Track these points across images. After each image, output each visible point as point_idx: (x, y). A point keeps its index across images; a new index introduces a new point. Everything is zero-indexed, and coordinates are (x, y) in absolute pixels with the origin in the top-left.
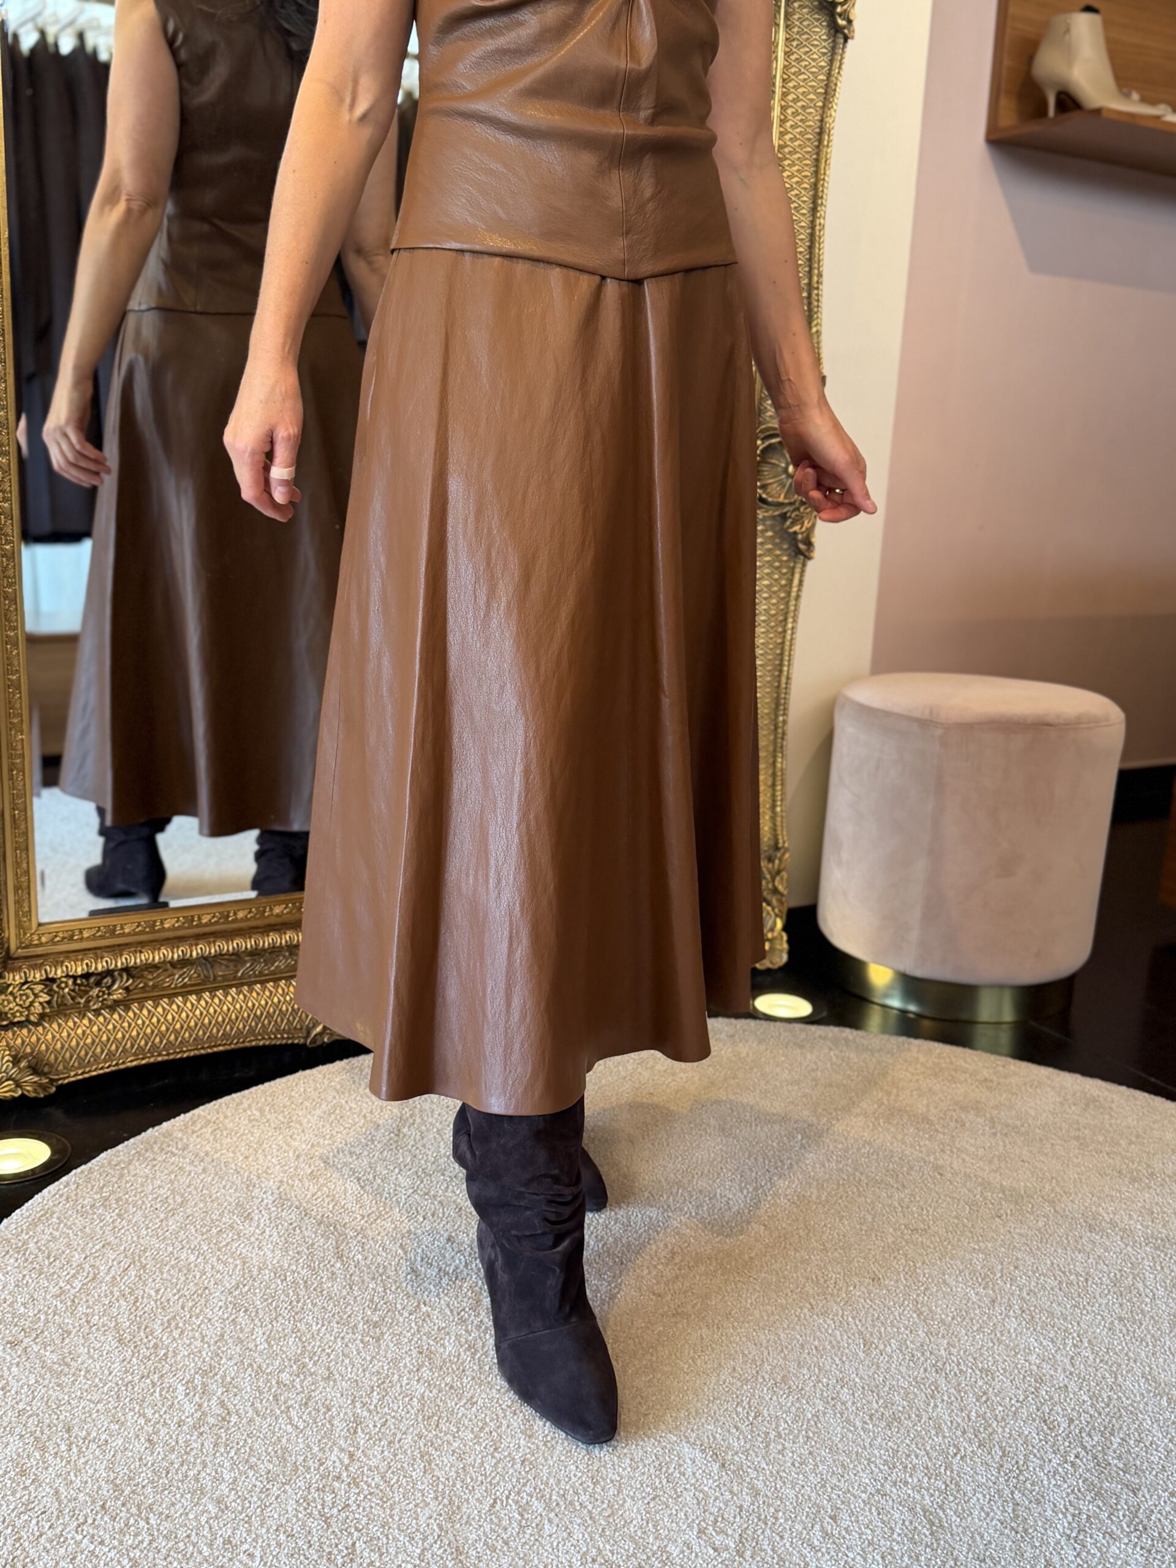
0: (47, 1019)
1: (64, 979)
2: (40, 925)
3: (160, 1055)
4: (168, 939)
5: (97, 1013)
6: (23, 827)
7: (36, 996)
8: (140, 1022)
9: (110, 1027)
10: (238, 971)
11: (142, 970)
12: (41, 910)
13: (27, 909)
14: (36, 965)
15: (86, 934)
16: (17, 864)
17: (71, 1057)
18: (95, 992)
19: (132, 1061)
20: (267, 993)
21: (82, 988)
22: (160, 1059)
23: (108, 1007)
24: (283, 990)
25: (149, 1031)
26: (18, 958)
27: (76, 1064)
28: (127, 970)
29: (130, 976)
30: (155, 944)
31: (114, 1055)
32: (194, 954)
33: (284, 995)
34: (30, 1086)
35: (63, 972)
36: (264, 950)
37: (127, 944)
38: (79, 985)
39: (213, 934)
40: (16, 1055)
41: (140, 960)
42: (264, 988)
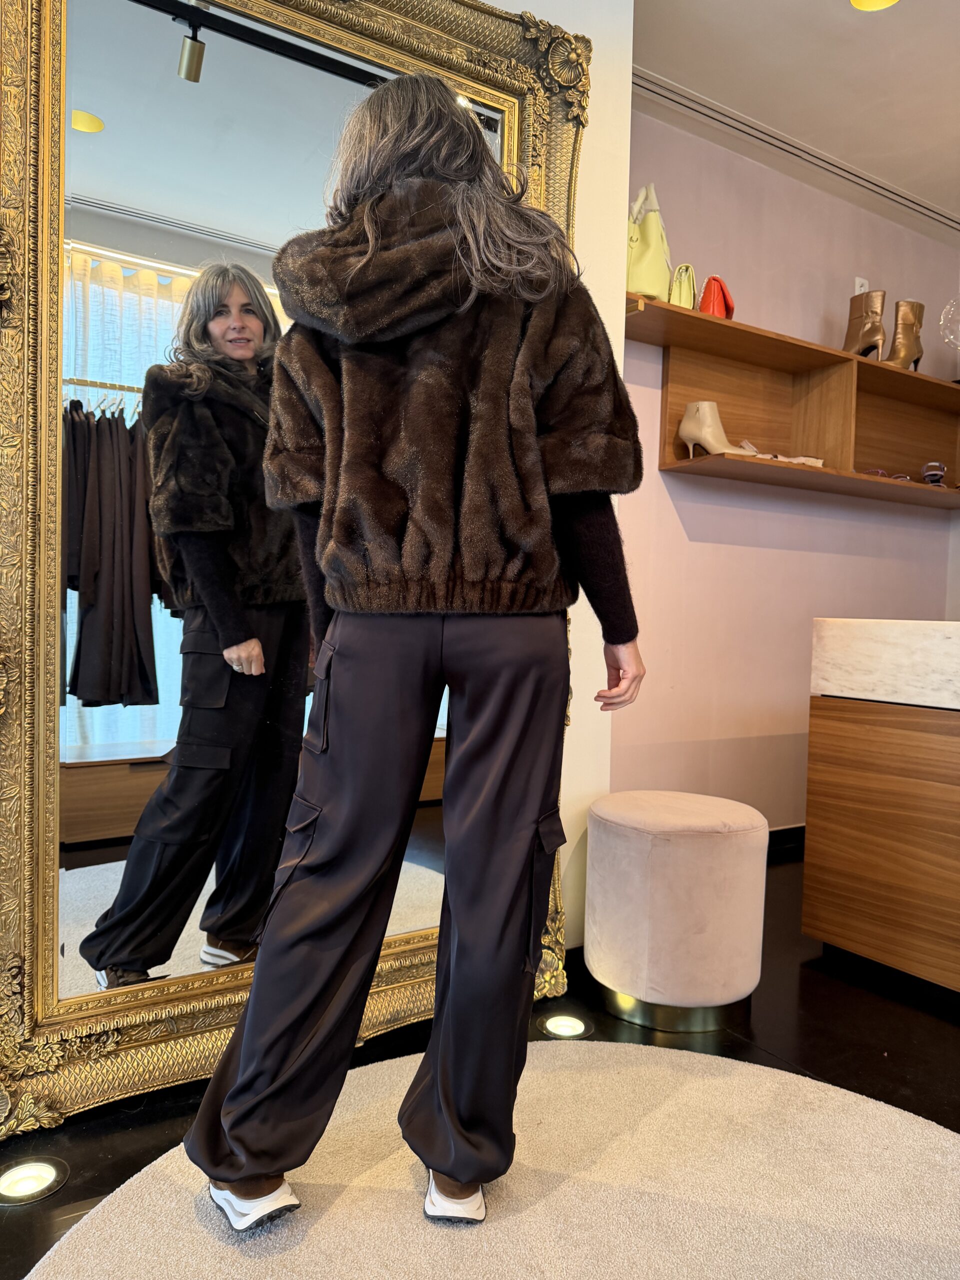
0: (61, 1068)
1: (74, 1040)
2: (59, 1001)
3: (138, 1090)
4: (147, 1005)
5: (96, 1061)
7: (54, 1053)
8: (125, 1066)
9: (105, 1071)
10: (193, 1025)
11: (128, 1029)
12: (60, 992)
14: (55, 1030)
15: (90, 1006)
17: (76, 1096)
18: (95, 1046)
19: (118, 1096)
20: (214, 1039)
21: (86, 1045)
22: (138, 1093)
23: (104, 1056)
25: (131, 1072)
26: (43, 1026)
27: (79, 1101)
28: (118, 1030)
29: (119, 1033)
30: (137, 1009)
31: (106, 1092)
32: (164, 1016)
34: (47, 1119)
35: (73, 1034)
36: (213, 1010)
37: (118, 1011)
38: (84, 1043)
39: (177, 999)
40: (38, 1097)
41: (127, 1022)
42: (211, 1035)
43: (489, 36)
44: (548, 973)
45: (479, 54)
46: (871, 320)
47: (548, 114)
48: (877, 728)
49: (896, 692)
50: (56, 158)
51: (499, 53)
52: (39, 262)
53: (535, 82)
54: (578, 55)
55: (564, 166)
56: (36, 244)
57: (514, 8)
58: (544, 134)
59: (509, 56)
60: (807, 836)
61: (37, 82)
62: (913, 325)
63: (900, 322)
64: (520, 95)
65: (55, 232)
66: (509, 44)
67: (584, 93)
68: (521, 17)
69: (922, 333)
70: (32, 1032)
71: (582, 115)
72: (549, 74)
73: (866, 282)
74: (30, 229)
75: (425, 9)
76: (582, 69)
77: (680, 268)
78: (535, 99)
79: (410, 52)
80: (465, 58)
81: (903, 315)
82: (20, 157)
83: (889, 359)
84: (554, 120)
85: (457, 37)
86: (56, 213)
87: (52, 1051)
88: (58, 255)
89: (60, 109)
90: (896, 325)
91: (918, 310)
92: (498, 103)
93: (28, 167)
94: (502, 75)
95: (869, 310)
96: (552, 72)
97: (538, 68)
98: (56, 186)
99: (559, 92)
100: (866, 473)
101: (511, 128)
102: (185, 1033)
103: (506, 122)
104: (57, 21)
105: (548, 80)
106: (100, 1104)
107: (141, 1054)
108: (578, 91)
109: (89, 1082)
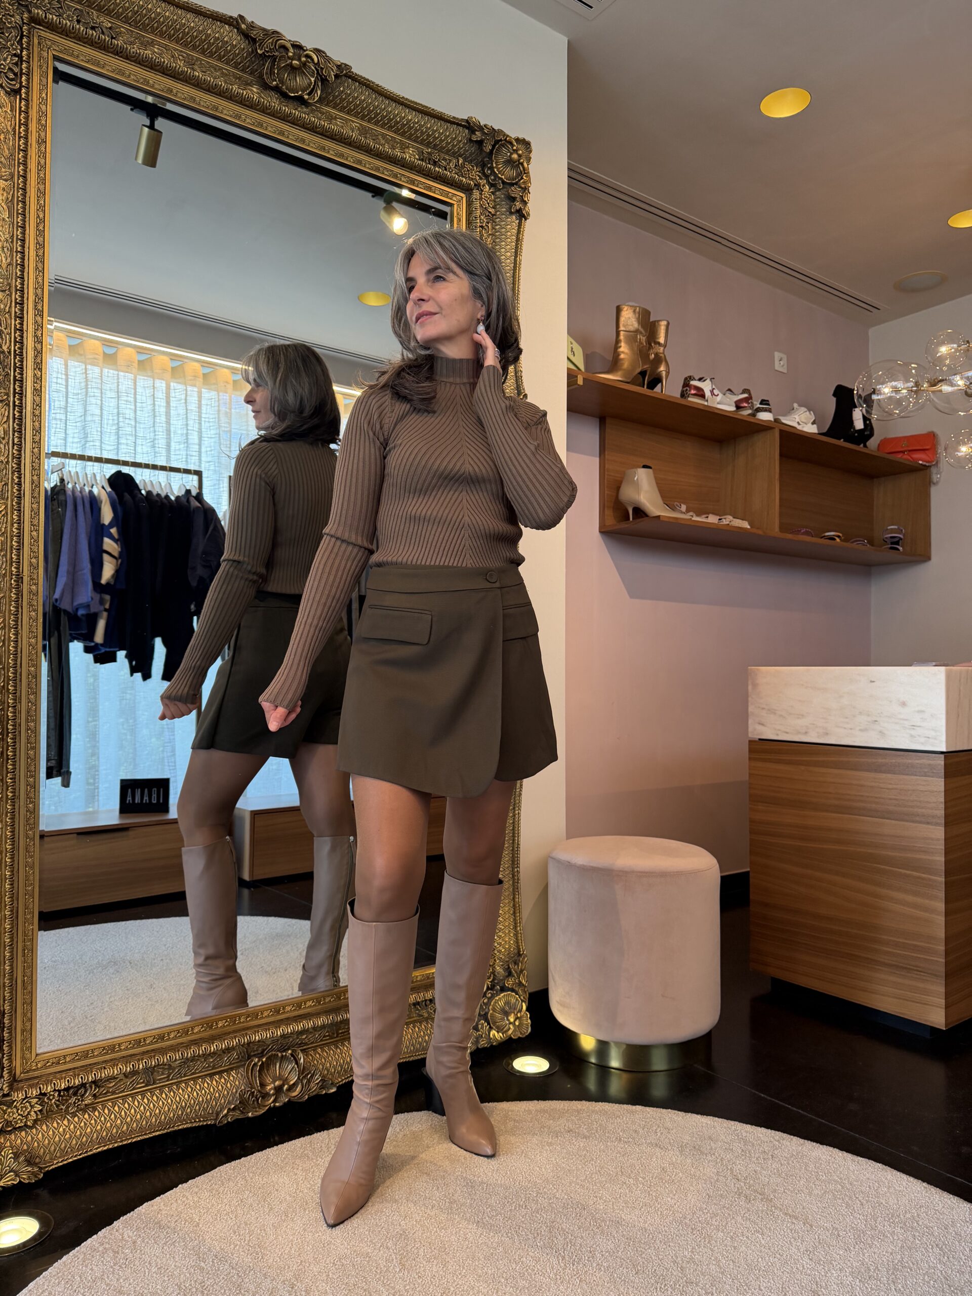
0: (39, 1123)
1: (52, 1093)
2: (37, 1055)
3: (115, 1143)
4: (124, 1057)
5: (74, 1115)
6: (29, 988)
7: (32, 1107)
8: (103, 1119)
9: (82, 1124)
10: (168, 1077)
11: (105, 1082)
12: (38, 1046)
13: (29, 1045)
14: (33, 1084)
15: (68, 1059)
16: (24, 1015)
17: (55, 1150)
18: (73, 1099)
19: (97, 1149)
20: (189, 1089)
21: (64, 1098)
22: (116, 1145)
23: (81, 1110)
24: (200, 1086)
25: (109, 1125)
26: (21, 1081)
27: (58, 1155)
28: (94, 1082)
29: (97, 1086)
30: (114, 1062)
31: (84, 1145)
32: (141, 1066)
33: (201, 1089)
34: (27, 1175)
35: (51, 1088)
36: (187, 1059)
37: (95, 1063)
38: (62, 1096)
39: (153, 1050)
40: (17, 1152)
41: (104, 1074)
42: (187, 1086)
43: (438, 138)
44: (513, 1015)
45: (429, 154)
47: (493, 208)
48: (810, 768)
50: (41, 246)
51: (447, 152)
52: (25, 340)
53: (481, 179)
54: (520, 156)
55: (509, 254)
56: (22, 324)
57: (462, 115)
58: (490, 225)
59: (456, 155)
60: (751, 875)
61: (25, 177)
64: (467, 190)
65: (39, 313)
66: (456, 145)
67: (525, 190)
68: (467, 121)
70: (11, 1087)
71: (524, 209)
72: (493, 173)
73: (784, 357)
74: (17, 310)
75: (380, 114)
76: (524, 168)
78: (481, 194)
79: (366, 152)
80: (417, 157)
82: (8, 245)
84: (498, 213)
85: (409, 138)
86: (40, 296)
87: (30, 1106)
88: (42, 334)
89: (44, 202)
92: (447, 197)
93: (15, 254)
94: (450, 172)
96: (496, 170)
97: (483, 165)
98: (40, 271)
99: (503, 188)
100: (791, 533)
101: (459, 220)
102: (161, 1084)
103: (455, 214)
104: (43, 122)
105: (492, 177)
106: (79, 1157)
107: (119, 1107)
108: (520, 187)
109: (68, 1136)
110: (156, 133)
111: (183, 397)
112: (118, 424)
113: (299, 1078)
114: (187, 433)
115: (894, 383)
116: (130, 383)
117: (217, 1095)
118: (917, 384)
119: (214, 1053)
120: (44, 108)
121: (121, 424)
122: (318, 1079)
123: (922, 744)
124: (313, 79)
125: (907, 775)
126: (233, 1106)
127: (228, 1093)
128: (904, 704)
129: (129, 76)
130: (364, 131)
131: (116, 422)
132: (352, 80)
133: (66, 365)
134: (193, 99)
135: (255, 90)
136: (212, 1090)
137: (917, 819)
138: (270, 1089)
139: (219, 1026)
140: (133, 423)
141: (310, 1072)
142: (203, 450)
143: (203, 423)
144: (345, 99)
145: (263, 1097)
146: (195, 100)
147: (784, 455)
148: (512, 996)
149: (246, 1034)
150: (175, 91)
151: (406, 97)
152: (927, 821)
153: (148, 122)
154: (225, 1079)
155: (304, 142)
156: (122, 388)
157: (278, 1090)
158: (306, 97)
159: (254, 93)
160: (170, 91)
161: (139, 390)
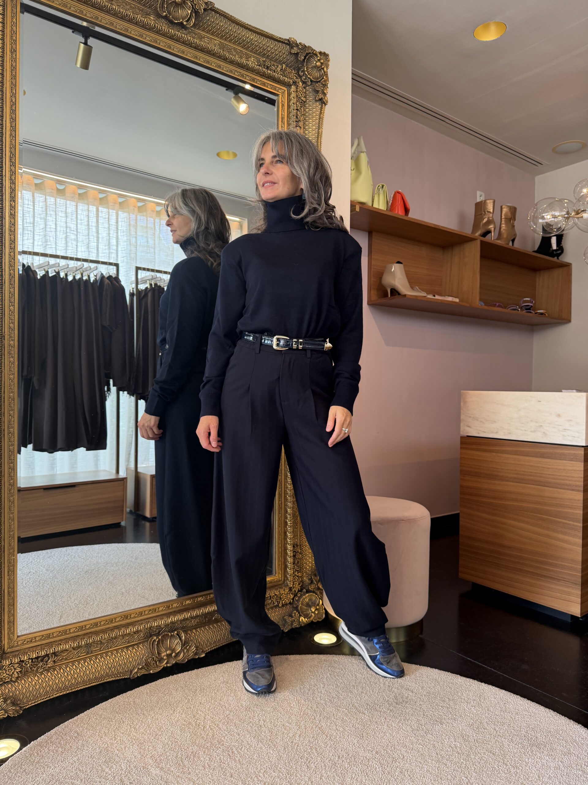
0: (19, 679)
1: (27, 660)
2: (18, 637)
3: (68, 690)
4: (72, 637)
5: (42, 673)
6: (12, 595)
7: (15, 669)
8: (59, 675)
9: (47, 679)
10: (100, 649)
11: (60, 653)
12: (18, 631)
13: (13, 630)
14: (15, 655)
15: (37, 639)
16: (9, 612)
17: (30, 696)
18: (41, 664)
19: (56, 694)
20: (114, 656)
21: (35, 663)
22: (68, 692)
23: (46, 670)
24: (120, 654)
25: (63, 679)
26: (8, 653)
27: (32, 699)
28: (55, 654)
29: (56, 656)
30: (66, 640)
31: (48, 692)
32: (83, 643)
33: (121, 656)
34: (12, 711)
35: (27, 657)
36: (112, 638)
37: (54, 641)
39: (90, 633)
40: (5, 698)
41: (60, 648)
42: (112, 654)
43: (270, 51)
44: (314, 607)
45: (264, 61)
46: (487, 217)
47: (305, 97)
48: (499, 455)
49: (510, 433)
50: (14, 120)
51: (276, 61)
52: (4, 182)
53: (297, 78)
54: (322, 63)
55: (314, 127)
57: (285, 36)
58: (302, 108)
59: (281, 63)
60: (461, 519)
62: (510, 219)
63: (503, 217)
64: (288, 86)
65: (13, 164)
66: (281, 56)
67: (325, 86)
68: (288, 40)
69: (516, 223)
70: (2, 657)
71: (324, 98)
72: (304, 74)
73: (483, 194)
75: (232, 35)
76: (324, 71)
77: (379, 186)
78: (297, 88)
79: (224, 60)
80: (256, 63)
81: (505, 214)
83: (498, 239)
84: (308, 101)
85: (251, 51)
86: (14, 153)
88: (15, 178)
89: (16, 91)
90: (501, 219)
91: (513, 210)
92: (275, 90)
94: (278, 74)
95: (486, 211)
96: (306, 73)
97: (298, 70)
98: (14, 136)
99: (311, 85)
100: (487, 305)
101: (283, 105)
102: (96, 653)
103: (280, 101)
104: (14, 38)
105: (304, 78)
106: (45, 700)
107: (69, 668)
108: (322, 84)
109: (38, 687)
110: (88, 47)
111: (107, 216)
112: (66, 233)
113: (182, 648)
114: (109, 239)
115: (553, 213)
116: (73, 208)
117: (131, 659)
118: (568, 213)
119: (129, 634)
120: (14, 28)
121: (68, 234)
122: (193, 649)
123: (570, 441)
124: (189, 12)
125: (560, 460)
126: (140, 667)
127: (138, 658)
128: (559, 416)
129: (70, 8)
130: (222, 46)
131: (65, 232)
132: (215, 12)
133: (33, 196)
134: (112, 24)
135: (152, 18)
136: (127, 656)
137: (566, 487)
138: (164, 656)
139: (132, 617)
140: (75, 233)
141: (189, 645)
142: (120, 249)
143: (119, 233)
144: (210, 25)
145: (159, 661)
146: (113, 24)
147: (483, 256)
148: (313, 595)
149: (149, 622)
150: (100, 18)
151: (249, 24)
152: (572, 488)
153: (83, 40)
154: (136, 650)
155: (184, 53)
156: (69, 210)
157: (169, 656)
158: (185, 23)
159: (151, 20)
160: (97, 18)
161: (79, 212)
